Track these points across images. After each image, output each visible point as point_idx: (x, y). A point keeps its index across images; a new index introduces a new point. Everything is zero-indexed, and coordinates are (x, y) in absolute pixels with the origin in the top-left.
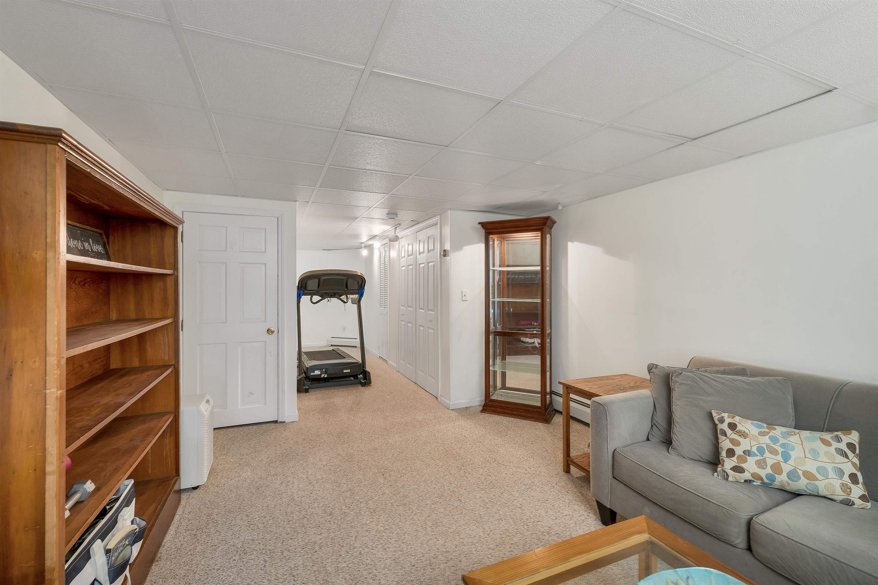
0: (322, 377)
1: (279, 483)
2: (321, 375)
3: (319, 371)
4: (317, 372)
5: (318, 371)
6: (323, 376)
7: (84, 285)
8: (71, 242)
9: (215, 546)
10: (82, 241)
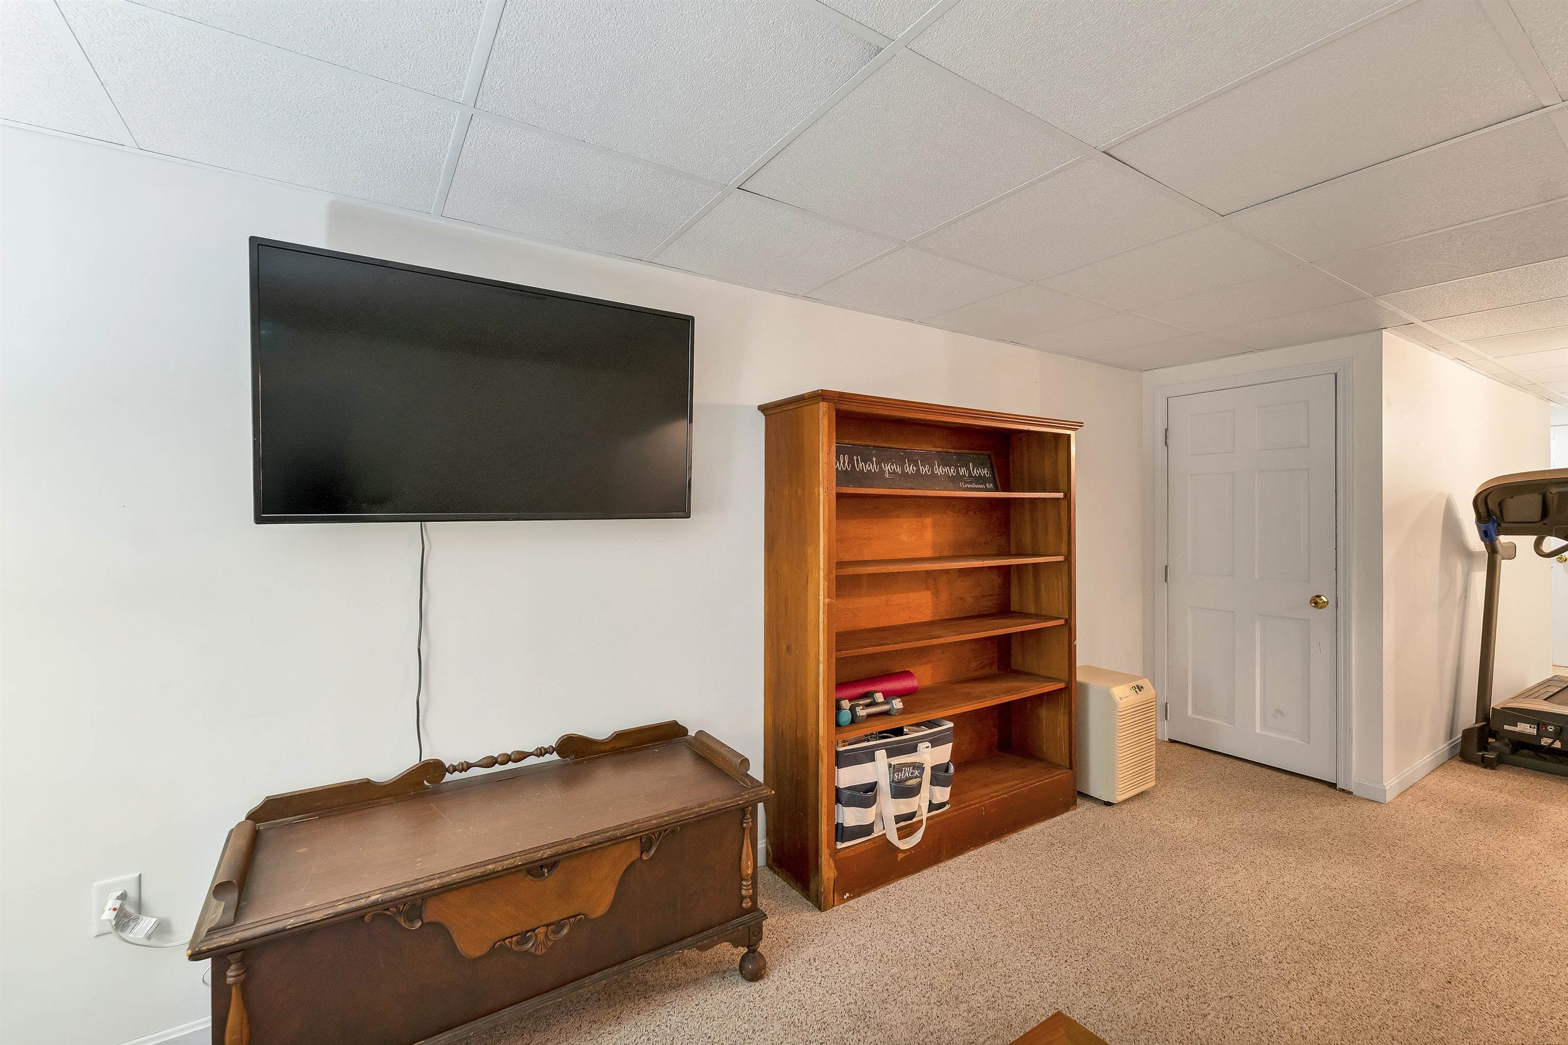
0: (1542, 743)
1: (1213, 860)
2: (1539, 736)
3: (1533, 726)
4: (1524, 728)
5: (1529, 725)
6: (1545, 741)
7: (967, 512)
8: (940, 469)
9: (1057, 867)
10: (956, 467)
